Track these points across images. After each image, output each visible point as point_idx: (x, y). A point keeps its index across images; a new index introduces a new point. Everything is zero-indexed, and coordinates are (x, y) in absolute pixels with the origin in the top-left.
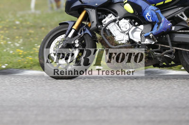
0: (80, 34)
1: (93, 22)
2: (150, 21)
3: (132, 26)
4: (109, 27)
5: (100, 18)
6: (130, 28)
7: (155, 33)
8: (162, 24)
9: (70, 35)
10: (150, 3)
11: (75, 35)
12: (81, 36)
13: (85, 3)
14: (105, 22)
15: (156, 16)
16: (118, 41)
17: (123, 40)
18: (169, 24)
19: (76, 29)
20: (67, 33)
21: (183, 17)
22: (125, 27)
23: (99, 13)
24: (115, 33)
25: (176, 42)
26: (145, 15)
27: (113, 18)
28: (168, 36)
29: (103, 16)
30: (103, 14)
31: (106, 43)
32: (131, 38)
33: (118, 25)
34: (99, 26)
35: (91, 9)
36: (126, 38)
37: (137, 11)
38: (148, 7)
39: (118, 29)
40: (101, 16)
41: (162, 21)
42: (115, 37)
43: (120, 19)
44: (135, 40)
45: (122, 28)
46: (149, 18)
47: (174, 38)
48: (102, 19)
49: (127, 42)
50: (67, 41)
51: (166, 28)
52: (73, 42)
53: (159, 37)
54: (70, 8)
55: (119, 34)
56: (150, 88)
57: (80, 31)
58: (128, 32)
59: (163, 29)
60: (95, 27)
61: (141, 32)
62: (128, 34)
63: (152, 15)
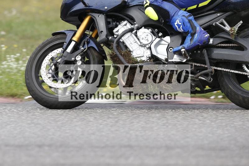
0: (82, 48)
1: (102, 32)
2: (180, 31)
3: (155, 37)
4: (124, 39)
5: (111, 26)
6: (153, 40)
7: (187, 48)
8: (197, 35)
9: (69, 49)
10: (180, 7)
11: (75, 49)
12: (84, 50)
13: (89, 6)
14: (117, 31)
15: (189, 25)
16: (136, 57)
17: (143, 57)
18: (206, 36)
19: (78, 40)
20: (65, 46)
21: (225, 26)
22: (146, 39)
23: (110, 20)
24: (132, 46)
25: (215, 59)
26: (173, 22)
27: (129, 26)
28: (205, 51)
29: (114, 24)
30: (114, 21)
31: (121, 60)
32: (154, 53)
33: (136, 36)
34: (110, 38)
35: (98, 15)
36: (148, 54)
37: (163, 18)
38: (177, 12)
39: (136, 42)
40: (111, 23)
41: (197, 31)
42: (132, 52)
43: (138, 29)
44: (160, 56)
45: (141, 41)
46: (179, 27)
47: (213, 53)
48: (113, 28)
49: (148, 59)
50: (65, 57)
51: (202, 41)
52: (73, 59)
53: (193, 52)
54: (69, 13)
55: (138, 48)
56: (58, 121)
57: (82, 44)
58: (151, 45)
59: (198, 42)
60: (105, 38)
61: (167, 45)
62: (150, 48)
63: (184, 23)
